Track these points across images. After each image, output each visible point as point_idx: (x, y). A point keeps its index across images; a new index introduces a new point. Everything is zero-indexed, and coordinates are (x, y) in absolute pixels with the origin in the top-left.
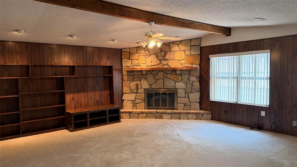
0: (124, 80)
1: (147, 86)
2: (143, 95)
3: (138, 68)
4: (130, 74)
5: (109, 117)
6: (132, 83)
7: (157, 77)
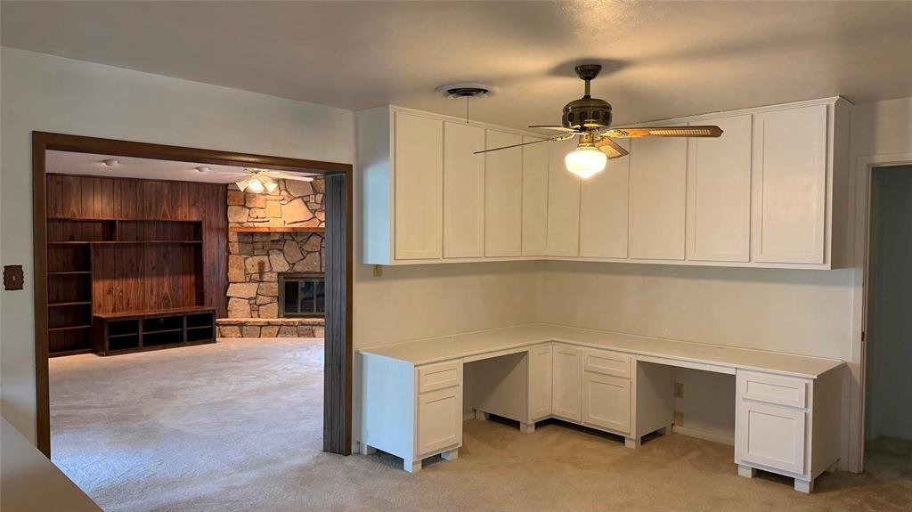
0: (230, 253)
1: (286, 268)
2: (275, 285)
3: (263, 227)
4: (245, 240)
5: (188, 331)
6: (250, 259)
7: (307, 248)
